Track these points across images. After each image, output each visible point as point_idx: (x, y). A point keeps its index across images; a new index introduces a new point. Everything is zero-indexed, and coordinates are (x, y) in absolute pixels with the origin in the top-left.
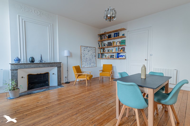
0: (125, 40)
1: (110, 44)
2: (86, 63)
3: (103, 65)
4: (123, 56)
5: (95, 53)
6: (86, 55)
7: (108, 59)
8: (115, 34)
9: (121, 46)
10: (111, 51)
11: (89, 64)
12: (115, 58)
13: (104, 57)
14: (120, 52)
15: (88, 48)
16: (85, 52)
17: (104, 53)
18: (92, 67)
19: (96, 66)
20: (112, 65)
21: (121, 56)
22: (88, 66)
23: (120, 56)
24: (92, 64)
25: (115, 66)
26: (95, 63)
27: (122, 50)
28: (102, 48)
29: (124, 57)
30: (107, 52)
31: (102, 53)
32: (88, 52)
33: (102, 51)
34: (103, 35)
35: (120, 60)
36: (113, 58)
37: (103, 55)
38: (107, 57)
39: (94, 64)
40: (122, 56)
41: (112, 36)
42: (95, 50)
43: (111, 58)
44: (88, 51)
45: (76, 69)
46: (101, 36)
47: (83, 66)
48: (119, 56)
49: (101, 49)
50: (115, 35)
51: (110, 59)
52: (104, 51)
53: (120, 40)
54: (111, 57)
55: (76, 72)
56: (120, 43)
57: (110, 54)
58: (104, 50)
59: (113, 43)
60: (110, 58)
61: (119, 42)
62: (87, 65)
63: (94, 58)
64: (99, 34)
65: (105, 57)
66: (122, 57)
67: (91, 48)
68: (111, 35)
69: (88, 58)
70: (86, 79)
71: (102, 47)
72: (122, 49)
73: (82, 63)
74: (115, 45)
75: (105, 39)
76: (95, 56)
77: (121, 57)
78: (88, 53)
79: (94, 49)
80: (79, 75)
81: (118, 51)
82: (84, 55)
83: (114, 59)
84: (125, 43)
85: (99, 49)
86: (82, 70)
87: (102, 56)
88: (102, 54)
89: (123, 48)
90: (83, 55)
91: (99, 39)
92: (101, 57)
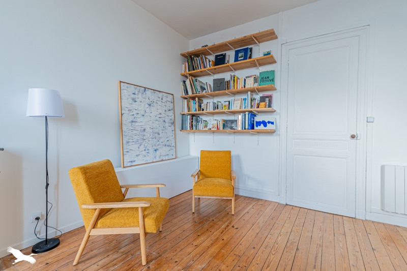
0: (273, 72)
1: (221, 86)
2: (142, 148)
3: (202, 152)
4: (269, 122)
5: (171, 113)
6: (142, 119)
7: (214, 132)
8: (237, 53)
9: (260, 90)
10: (225, 106)
11: (151, 151)
12: (240, 128)
13: (201, 126)
14: (256, 109)
15: (149, 93)
16: (135, 105)
17: (201, 112)
18: (162, 160)
19: (174, 157)
20: (230, 152)
21: (262, 125)
22: (149, 159)
23: (259, 123)
24: (163, 151)
25: (238, 157)
26: (174, 145)
27: (262, 104)
28: (193, 98)
29: (269, 126)
30: (211, 109)
31: (193, 112)
32: (147, 106)
33: (194, 106)
34: (197, 54)
35: (255, 138)
36: (232, 128)
37: (197, 121)
38: (210, 126)
39: (169, 148)
40: (265, 124)
41: (227, 59)
42: (173, 102)
43: (223, 128)
44: (150, 105)
45: (87, 180)
46: (192, 59)
47: (127, 159)
48: (253, 124)
49: (192, 101)
50: (240, 55)
51: (221, 132)
52: (200, 106)
53: (256, 71)
54: (224, 126)
55: (88, 198)
56: (256, 80)
57: (220, 118)
58: (202, 105)
59: (234, 80)
60: (221, 128)
61: (252, 79)
62: (144, 153)
63: (170, 129)
64: (185, 51)
65: (206, 126)
66: (265, 126)
67: (160, 95)
68: (224, 56)
69: (148, 130)
70: (138, 230)
71: (194, 95)
72: (263, 99)
73: (125, 146)
74: (240, 86)
75: (205, 67)
76: (173, 123)
77: (262, 127)
78: (148, 110)
79: (169, 99)
80: (103, 213)
81: (252, 106)
82: (131, 118)
83: (237, 133)
84: (273, 80)
85: (186, 101)
86: (125, 176)
87: (194, 123)
88: (193, 115)
89: (267, 97)
90: (127, 118)
91: (183, 68)
92: (192, 126)
